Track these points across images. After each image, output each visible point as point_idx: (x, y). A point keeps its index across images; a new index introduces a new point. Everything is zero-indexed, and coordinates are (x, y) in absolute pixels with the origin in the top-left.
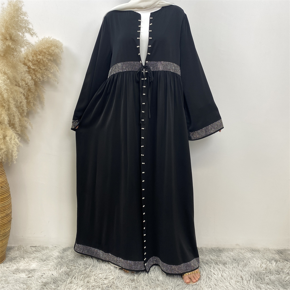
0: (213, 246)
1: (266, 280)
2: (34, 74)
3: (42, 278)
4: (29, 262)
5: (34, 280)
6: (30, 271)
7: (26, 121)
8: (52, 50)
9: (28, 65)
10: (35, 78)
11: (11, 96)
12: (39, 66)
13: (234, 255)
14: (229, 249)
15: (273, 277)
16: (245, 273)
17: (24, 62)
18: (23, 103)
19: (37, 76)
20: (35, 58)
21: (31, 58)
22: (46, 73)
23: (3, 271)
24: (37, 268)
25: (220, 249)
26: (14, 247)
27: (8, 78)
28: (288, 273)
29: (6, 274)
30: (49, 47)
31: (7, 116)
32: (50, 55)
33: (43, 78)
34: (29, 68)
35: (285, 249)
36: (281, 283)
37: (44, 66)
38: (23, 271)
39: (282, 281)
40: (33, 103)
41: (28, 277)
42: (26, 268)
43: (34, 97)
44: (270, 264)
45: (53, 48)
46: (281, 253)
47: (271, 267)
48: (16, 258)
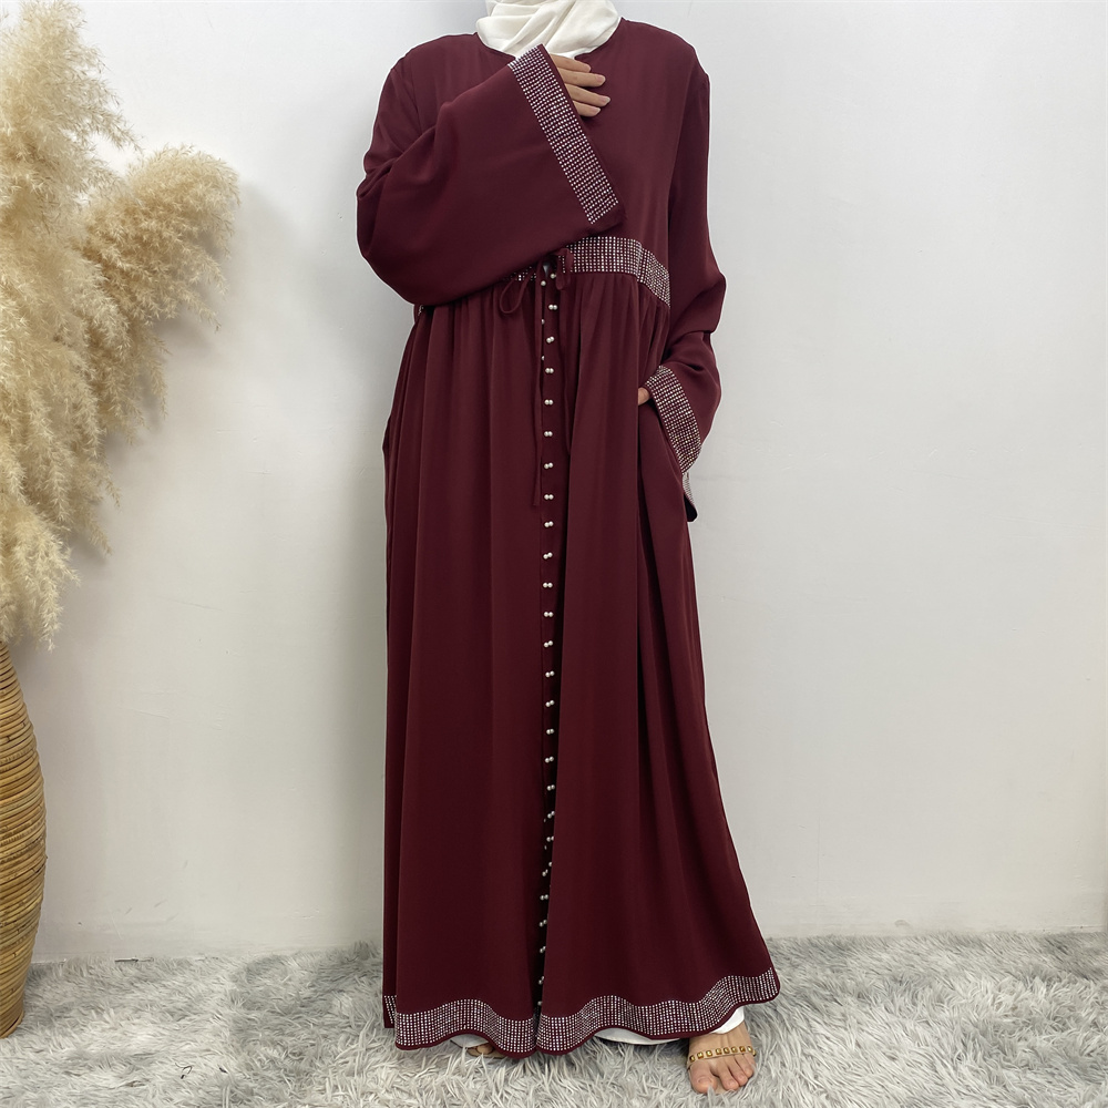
0: (813, 934)
1: (1019, 1053)
2: (129, 291)
3: (184, 1084)
4: (123, 1023)
5: (154, 1096)
6: (133, 1062)
7: (94, 475)
8: (196, 197)
9: (104, 257)
10: (131, 305)
11: (35, 382)
12: (145, 258)
13: (895, 963)
14: (871, 939)
15: (1042, 1042)
16: (943, 1028)
17: (89, 243)
18: (84, 410)
19: (139, 298)
20: (131, 232)
21: (116, 229)
22: (171, 288)
23: (23, 1067)
24: (157, 1048)
25: (839, 943)
26: (51, 969)
27: (23, 311)
28: (1095, 1024)
29: (37, 1076)
30: (185, 187)
31: (18, 464)
32: (189, 217)
33: (162, 305)
34: (108, 266)
35: (1073, 934)
36: (1074, 1060)
37: (165, 260)
38: (105, 1062)
39: (1077, 1053)
40: (124, 404)
41: (127, 1085)
42: (112, 1047)
43: (126, 382)
44: (1028, 994)
45: (200, 188)
46: (1059, 948)
47: (1033, 1004)
48: (67, 1009)
